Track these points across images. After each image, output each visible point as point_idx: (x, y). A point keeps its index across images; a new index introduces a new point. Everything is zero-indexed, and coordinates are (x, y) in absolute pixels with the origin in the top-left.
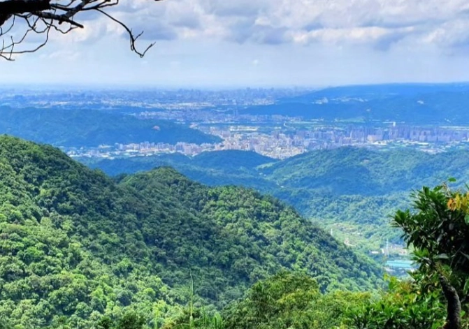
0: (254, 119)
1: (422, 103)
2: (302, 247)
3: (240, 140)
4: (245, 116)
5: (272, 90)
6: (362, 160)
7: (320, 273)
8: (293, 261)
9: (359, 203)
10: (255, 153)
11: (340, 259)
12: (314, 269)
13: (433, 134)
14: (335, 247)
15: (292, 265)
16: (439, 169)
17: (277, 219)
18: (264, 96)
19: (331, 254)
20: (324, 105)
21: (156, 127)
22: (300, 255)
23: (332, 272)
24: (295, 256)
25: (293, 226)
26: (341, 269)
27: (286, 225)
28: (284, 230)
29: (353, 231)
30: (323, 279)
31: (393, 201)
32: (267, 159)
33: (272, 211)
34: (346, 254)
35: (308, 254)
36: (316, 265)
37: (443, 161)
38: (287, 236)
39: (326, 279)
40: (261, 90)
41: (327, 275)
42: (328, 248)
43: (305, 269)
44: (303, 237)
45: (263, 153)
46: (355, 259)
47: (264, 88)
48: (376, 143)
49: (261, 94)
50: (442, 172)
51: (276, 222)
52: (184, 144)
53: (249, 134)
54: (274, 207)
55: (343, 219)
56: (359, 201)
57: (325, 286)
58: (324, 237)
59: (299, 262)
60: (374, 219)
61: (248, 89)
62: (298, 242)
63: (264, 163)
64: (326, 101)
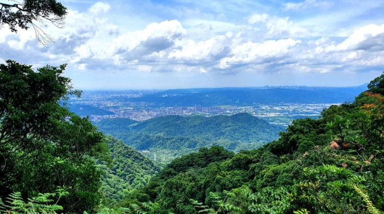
0: (132, 104)
1: (208, 96)
2: (123, 160)
3: (123, 113)
4: (127, 103)
5: (143, 91)
6: (178, 121)
7: (131, 173)
8: (118, 168)
9: (172, 140)
10: (130, 119)
11: (144, 165)
12: (128, 171)
13: (211, 109)
14: (143, 160)
15: (117, 170)
16: (210, 124)
17: (112, 147)
18: (138, 93)
19: (140, 163)
20: (165, 97)
21: (81, 108)
22: (121, 165)
23: (138, 172)
24: (119, 165)
25: (119, 150)
26: (144, 170)
27: (116, 150)
28: (115, 152)
29: (169, 153)
30: (132, 176)
31: (188, 139)
32: (135, 122)
33: (110, 143)
34: (148, 163)
35: (125, 164)
36: (129, 169)
37: (212, 120)
38: (116, 155)
39: (134, 176)
40: (137, 91)
41: (134, 174)
42: (139, 160)
43: (123, 171)
44: (124, 155)
45: (134, 119)
46: (152, 165)
47: (133, 90)
48: (187, 114)
49: (137, 92)
50: (211, 125)
51: (111, 148)
52: (94, 116)
53: (128, 111)
54: (111, 141)
55: (165, 148)
56: (172, 139)
57: (133, 179)
58: (137, 155)
59: (120, 168)
60: (179, 147)
61: (131, 90)
62: (121, 158)
63: (134, 123)
64: (166, 95)
